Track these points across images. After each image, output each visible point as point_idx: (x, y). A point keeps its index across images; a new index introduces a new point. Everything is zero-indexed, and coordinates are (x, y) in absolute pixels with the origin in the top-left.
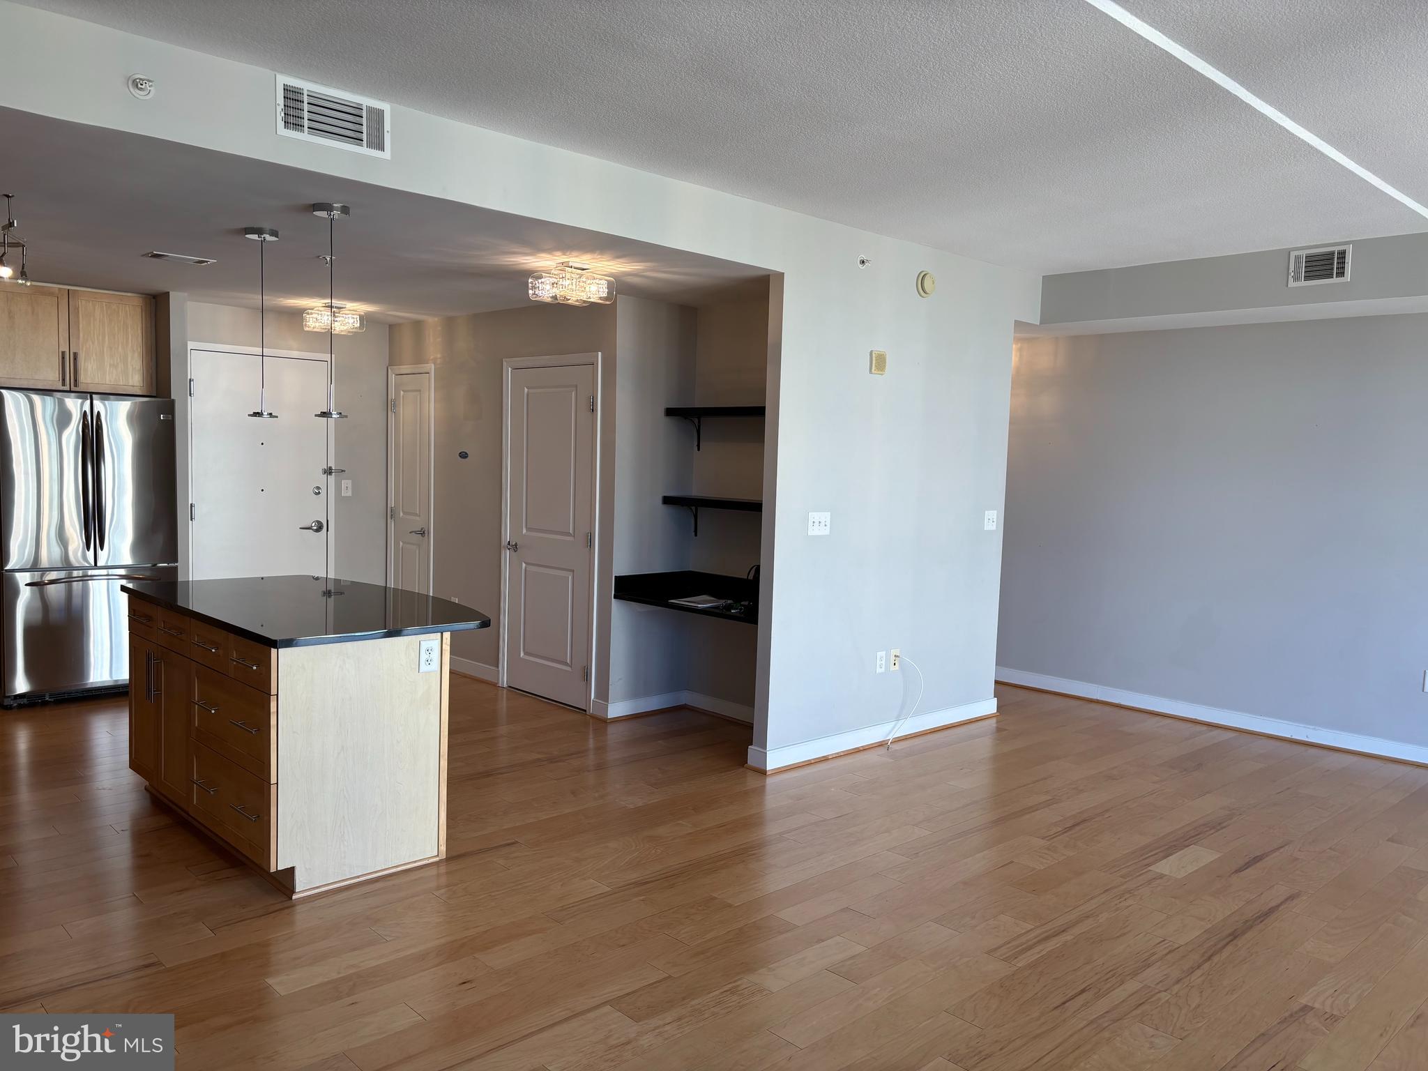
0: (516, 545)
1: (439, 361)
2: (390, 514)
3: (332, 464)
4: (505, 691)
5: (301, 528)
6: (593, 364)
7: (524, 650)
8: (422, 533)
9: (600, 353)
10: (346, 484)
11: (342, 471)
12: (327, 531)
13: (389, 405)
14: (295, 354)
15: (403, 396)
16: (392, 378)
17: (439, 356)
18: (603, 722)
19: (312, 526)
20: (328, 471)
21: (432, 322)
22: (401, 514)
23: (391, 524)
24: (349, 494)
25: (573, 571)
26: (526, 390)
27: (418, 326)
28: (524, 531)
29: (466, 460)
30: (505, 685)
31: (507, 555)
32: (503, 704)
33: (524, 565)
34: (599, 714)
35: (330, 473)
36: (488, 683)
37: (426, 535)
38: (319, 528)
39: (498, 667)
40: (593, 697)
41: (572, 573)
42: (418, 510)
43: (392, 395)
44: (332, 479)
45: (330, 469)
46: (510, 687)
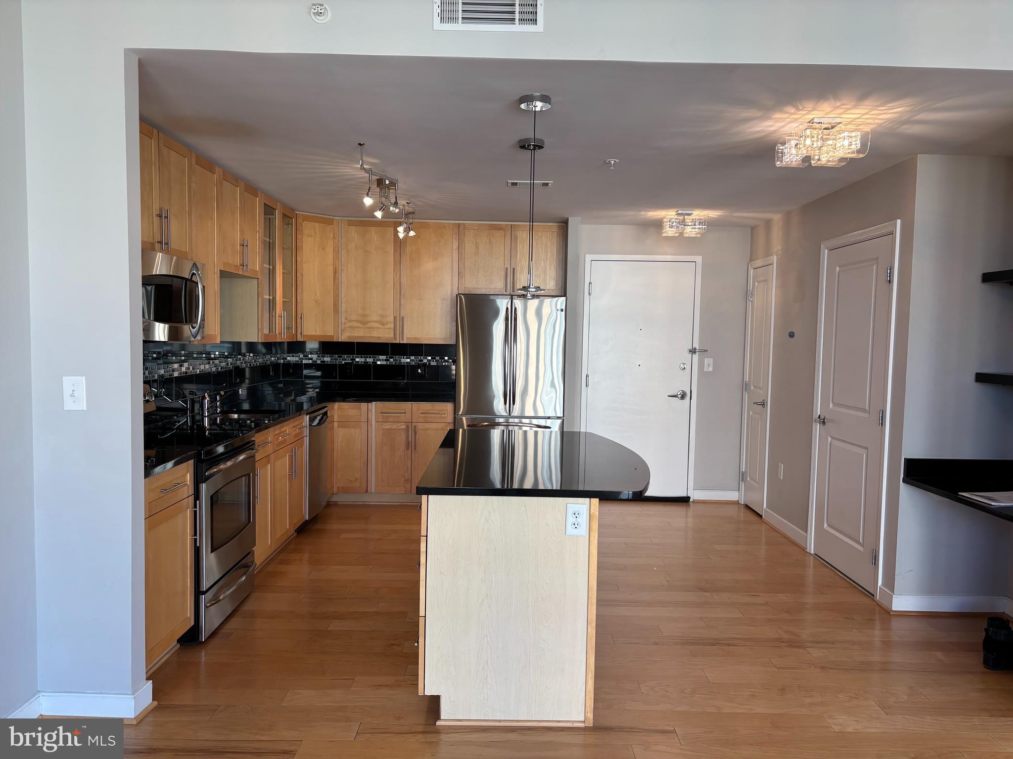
0: (824, 419)
1: (780, 253)
2: (745, 387)
3: (696, 345)
4: (812, 558)
5: (668, 396)
6: (892, 233)
7: (827, 522)
8: (763, 404)
9: (899, 221)
10: (708, 361)
11: (705, 351)
12: (691, 399)
13: (747, 295)
14: (669, 258)
15: (757, 287)
16: (751, 271)
17: (780, 248)
18: (887, 613)
19: (678, 395)
20: (693, 351)
21: (777, 218)
22: (752, 388)
23: (745, 394)
24: (711, 369)
25: (867, 448)
26: (838, 269)
27: (768, 223)
28: (831, 406)
29: (793, 339)
30: (812, 552)
31: (817, 428)
32: (810, 572)
33: (830, 439)
34: (884, 603)
35: (695, 352)
36: (799, 547)
37: (766, 407)
38: (683, 397)
39: (807, 533)
40: (880, 583)
41: (867, 451)
42: (761, 385)
43: (751, 287)
44: (696, 357)
45: (695, 349)
46: (816, 554)
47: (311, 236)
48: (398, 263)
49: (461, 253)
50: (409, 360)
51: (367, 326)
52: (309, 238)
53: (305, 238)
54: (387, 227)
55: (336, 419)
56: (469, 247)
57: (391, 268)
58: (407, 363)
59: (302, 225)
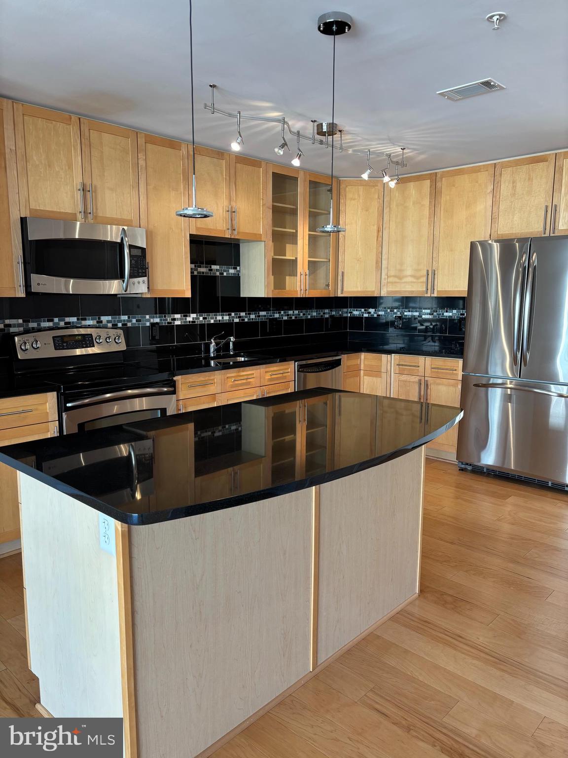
47: (354, 200)
48: (433, 213)
49: (496, 197)
50: (451, 314)
51: (403, 281)
52: (353, 202)
53: (348, 202)
54: (424, 180)
55: (362, 367)
56: (505, 189)
57: (425, 221)
58: (449, 316)
59: (345, 190)
